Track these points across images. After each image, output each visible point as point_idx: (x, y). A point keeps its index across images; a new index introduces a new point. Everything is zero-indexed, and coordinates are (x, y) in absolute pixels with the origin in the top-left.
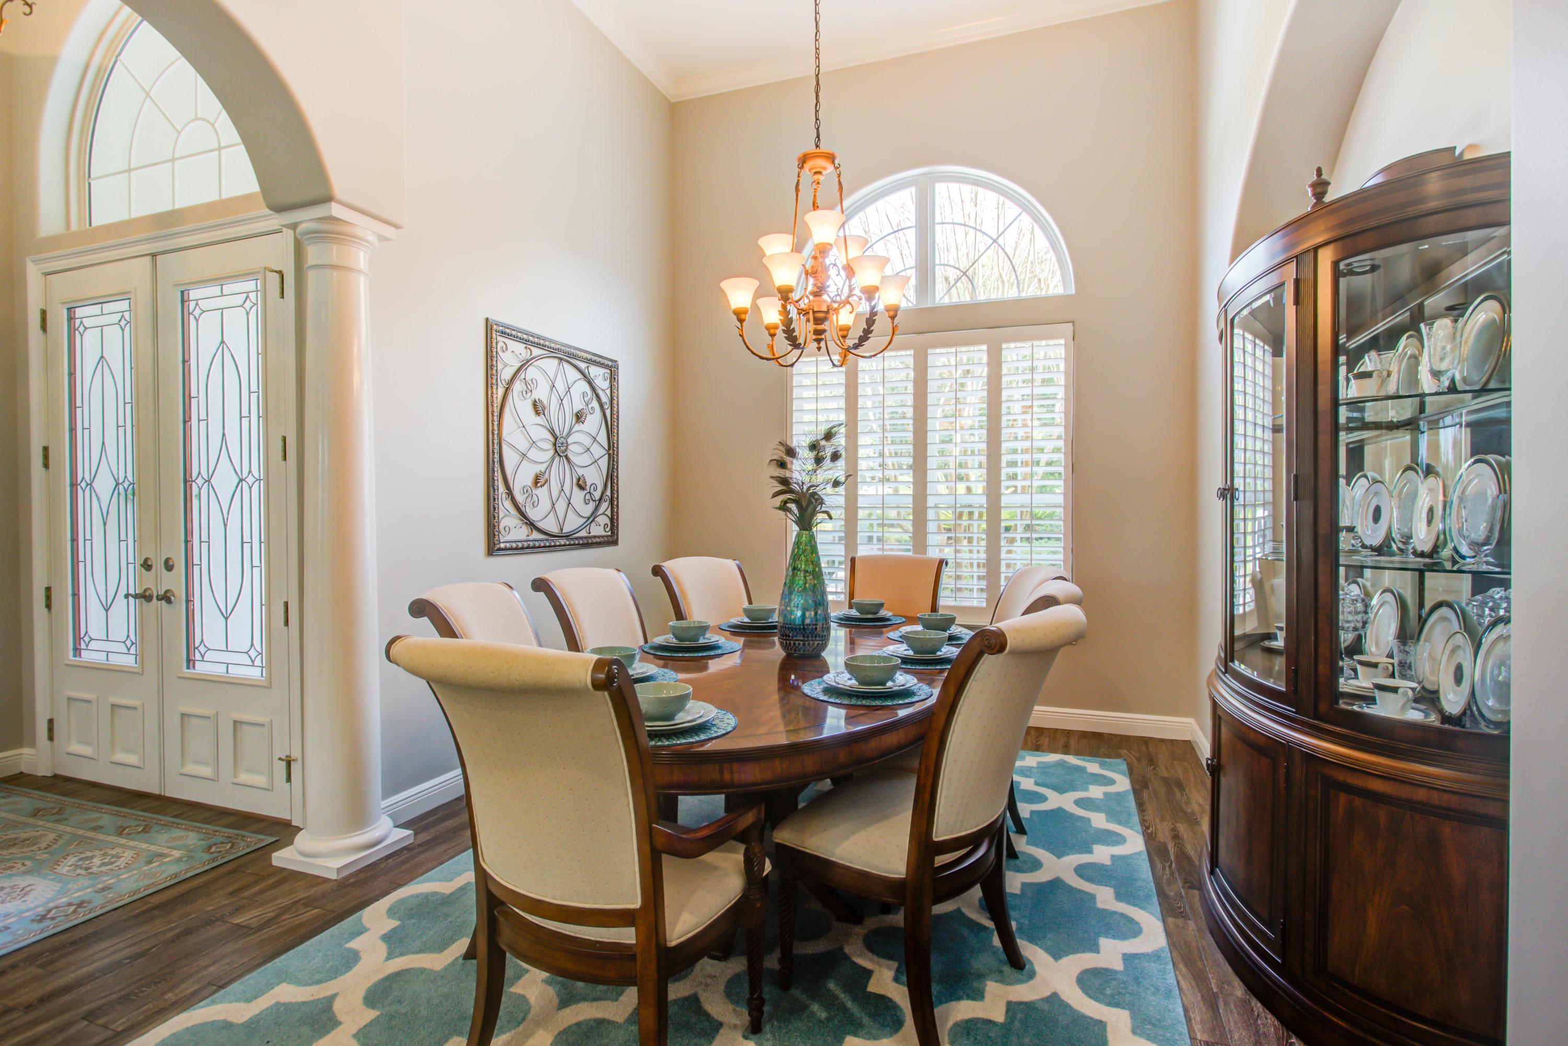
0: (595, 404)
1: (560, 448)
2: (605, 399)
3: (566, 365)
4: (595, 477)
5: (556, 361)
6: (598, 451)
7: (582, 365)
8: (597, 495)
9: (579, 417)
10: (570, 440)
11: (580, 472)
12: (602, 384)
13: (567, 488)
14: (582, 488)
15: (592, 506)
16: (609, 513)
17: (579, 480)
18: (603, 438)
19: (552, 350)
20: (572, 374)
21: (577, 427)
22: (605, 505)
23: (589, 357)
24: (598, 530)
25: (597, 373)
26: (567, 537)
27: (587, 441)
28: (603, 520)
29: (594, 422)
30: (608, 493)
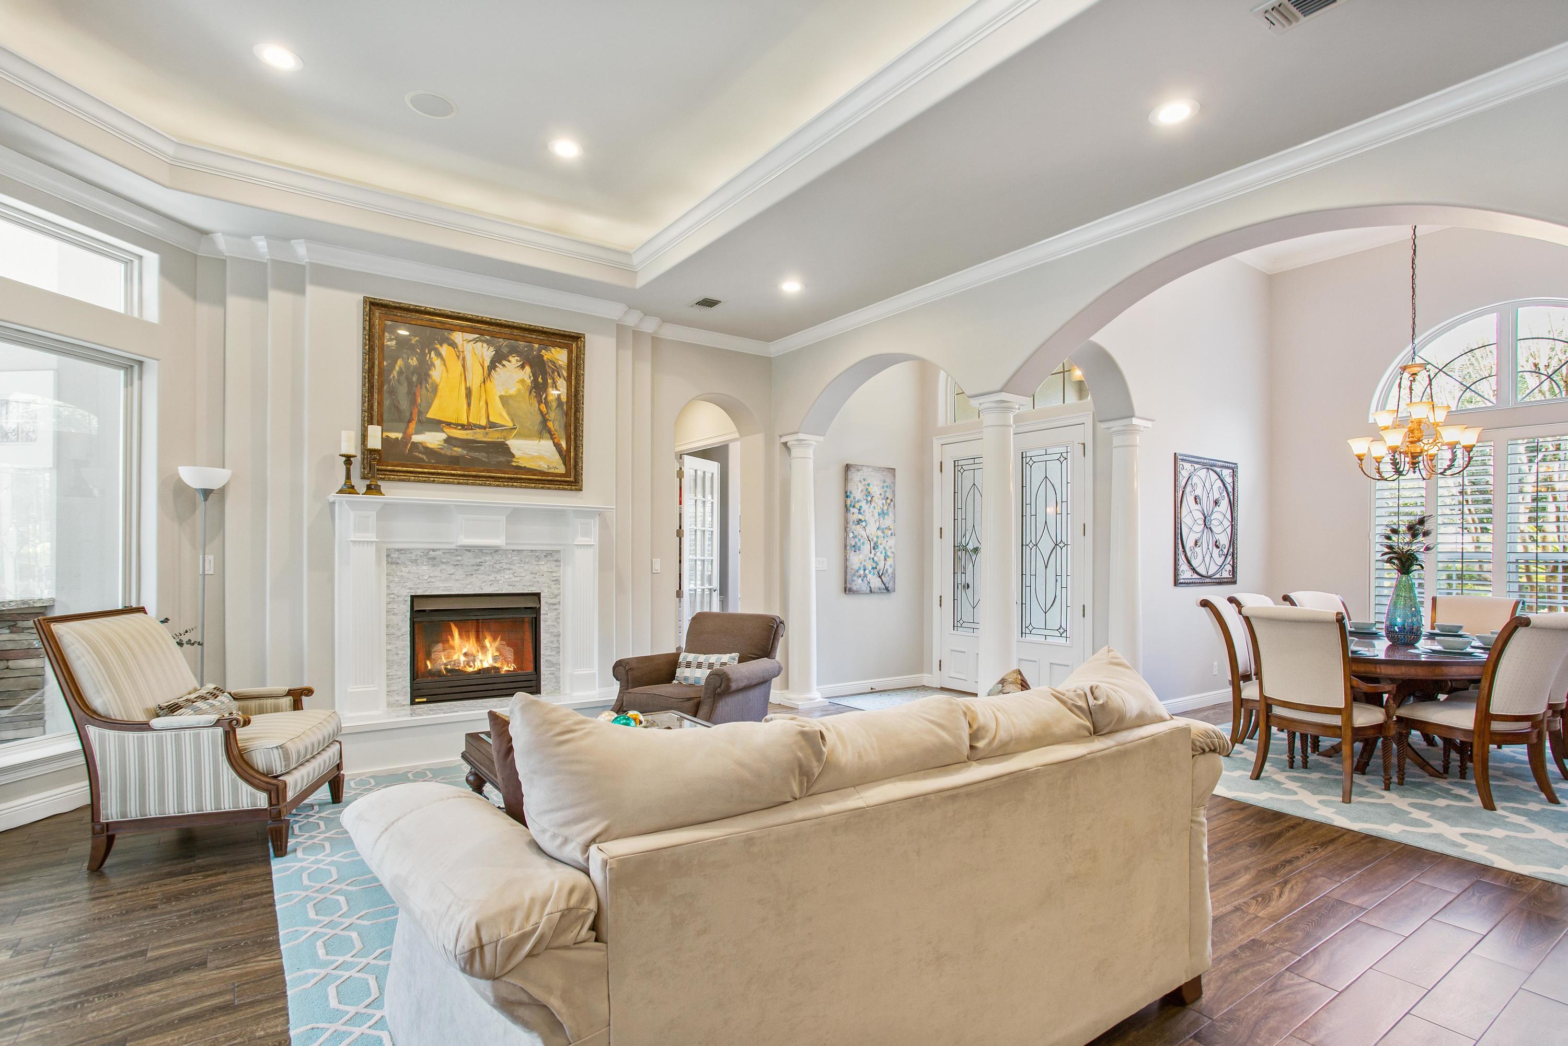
0: (1225, 494)
1: (1207, 526)
2: (1230, 489)
3: (1211, 472)
4: (1224, 540)
5: (1205, 470)
6: (1227, 523)
7: (1218, 470)
8: (1225, 551)
9: (1216, 503)
10: (1212, 518)
11: (1217, 537)
12: (1228, 480)
13: (1210, 547)
14: (1217, 547)
15: (1223, 557)
16: (1231, 563)
17: (1216, 542)
18: (1229, 515)
19: (1204, 464)
20: (1214, 476)
21: (1217, 509)
22: (1229, 558)
23: (1222, 464)
24: (1226, 575)
25: (1226, 473)
26: (1210, 577)
27: (1221, 517)
28: (1229, 567)
29: (1224, 503)
30: (1231, 550)
